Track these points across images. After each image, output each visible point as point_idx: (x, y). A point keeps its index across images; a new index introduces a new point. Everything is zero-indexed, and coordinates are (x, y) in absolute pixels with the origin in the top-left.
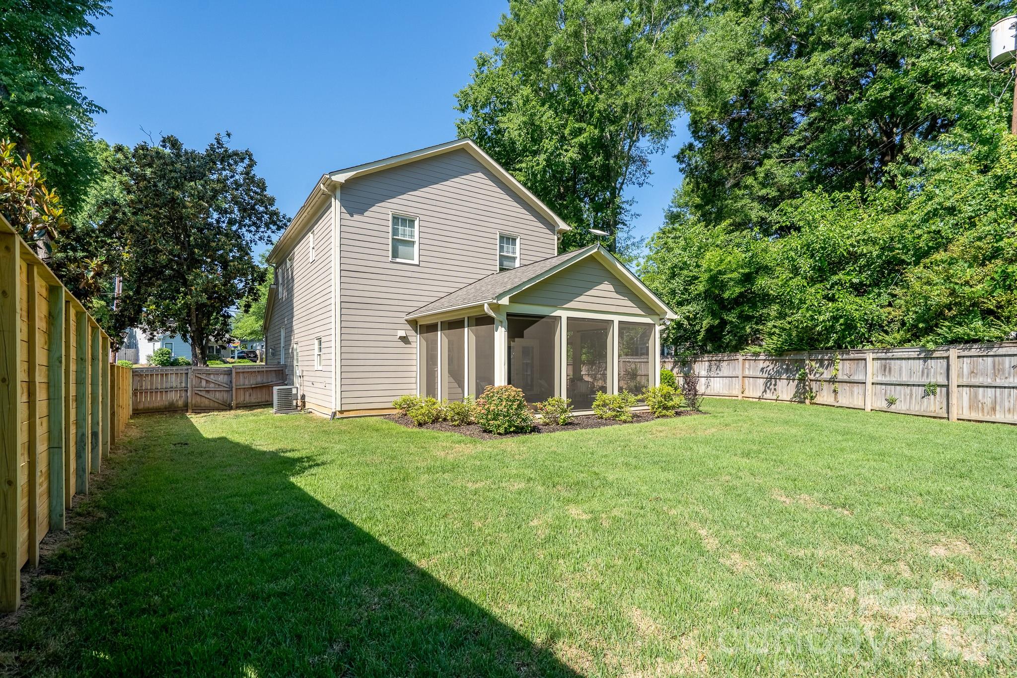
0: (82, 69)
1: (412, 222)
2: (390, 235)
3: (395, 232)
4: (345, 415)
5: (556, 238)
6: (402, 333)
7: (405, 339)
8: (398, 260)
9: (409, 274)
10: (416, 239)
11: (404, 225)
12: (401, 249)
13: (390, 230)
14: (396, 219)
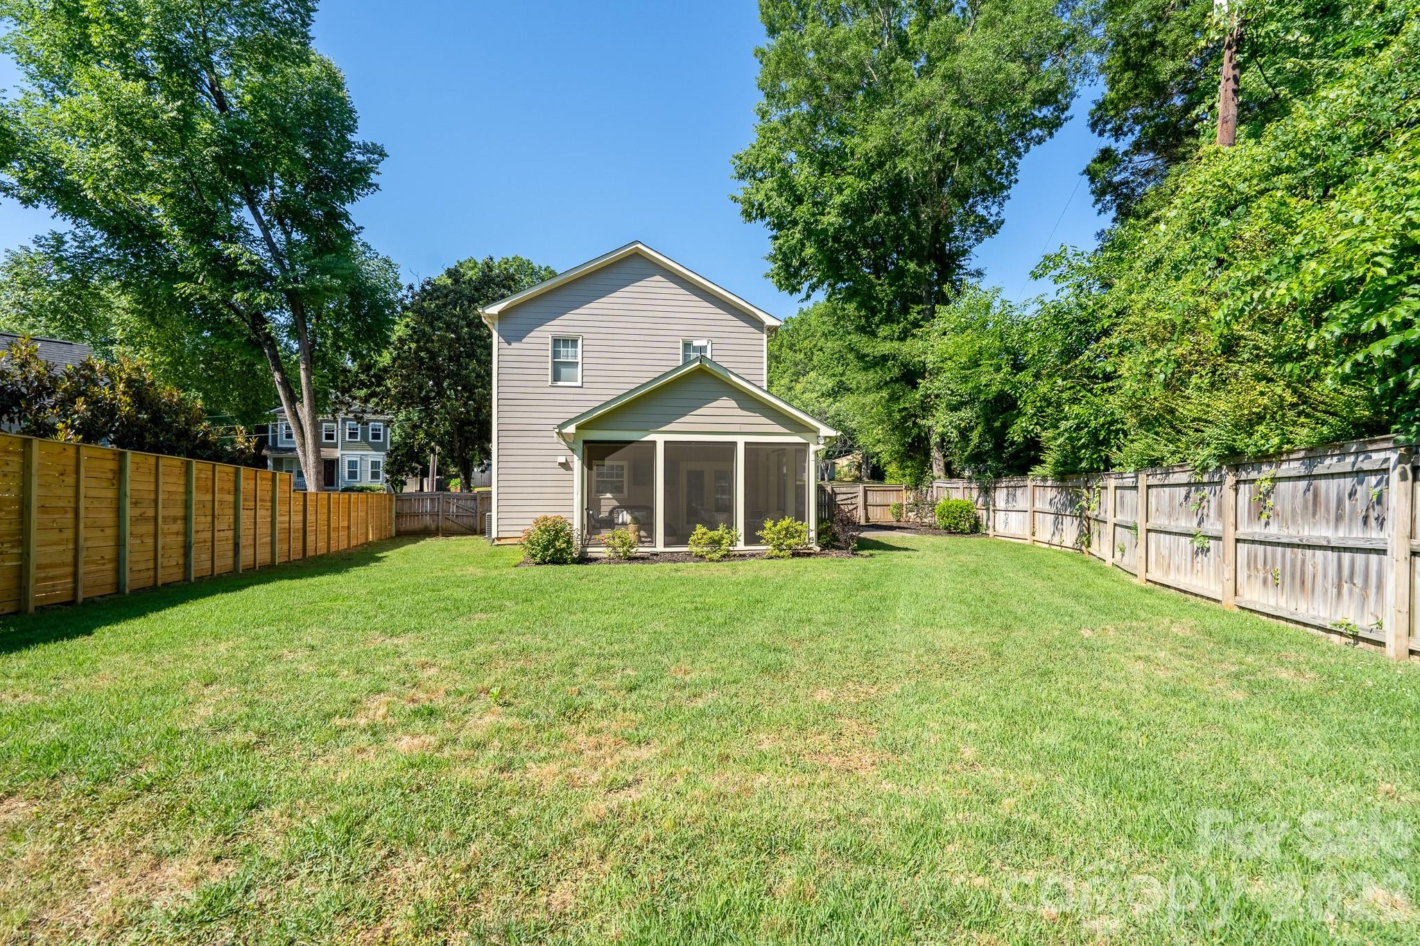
0: (362, 228)
1: (575, 342)
2: (550, 359)
3: (556, 354)
4: (503, 542)
5: (765, 336)
6: (562, 460)
7: (566, 466)
8: (559, 384)
9: (571, 397)
10: (579, 359)
11: (566, 346)
12: (564, 371)
13: (550, 353)
14: (556, 341)
